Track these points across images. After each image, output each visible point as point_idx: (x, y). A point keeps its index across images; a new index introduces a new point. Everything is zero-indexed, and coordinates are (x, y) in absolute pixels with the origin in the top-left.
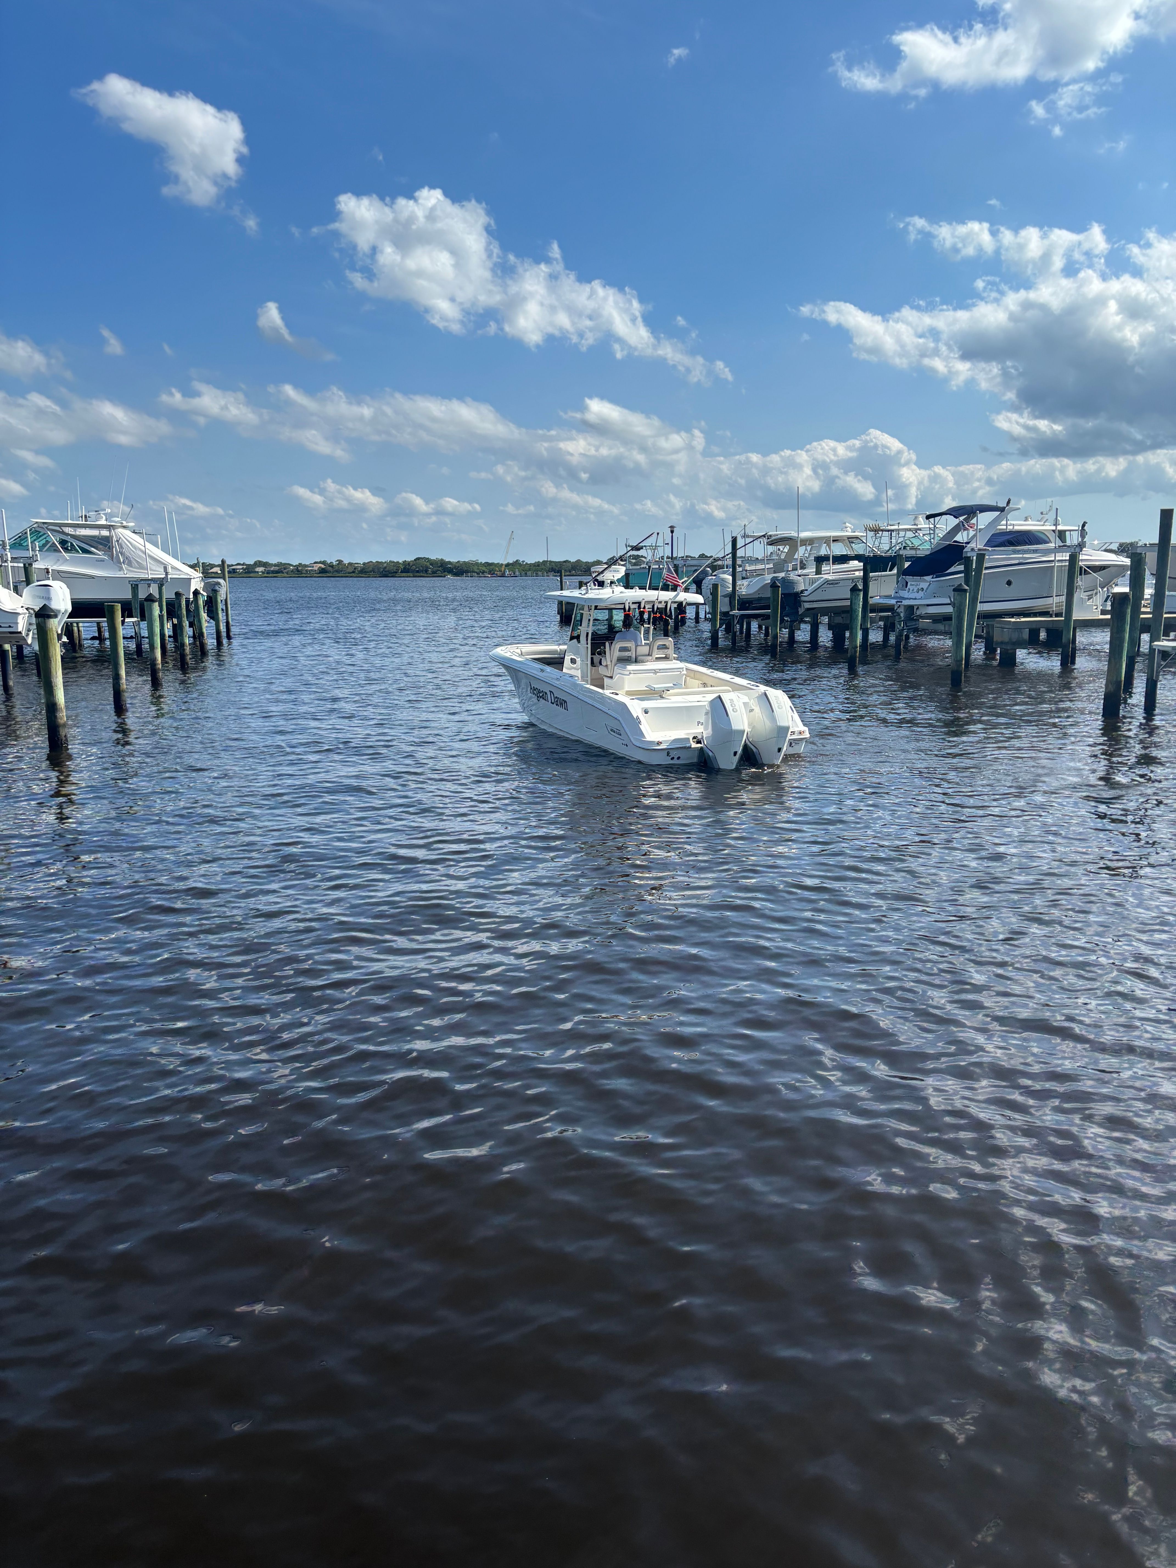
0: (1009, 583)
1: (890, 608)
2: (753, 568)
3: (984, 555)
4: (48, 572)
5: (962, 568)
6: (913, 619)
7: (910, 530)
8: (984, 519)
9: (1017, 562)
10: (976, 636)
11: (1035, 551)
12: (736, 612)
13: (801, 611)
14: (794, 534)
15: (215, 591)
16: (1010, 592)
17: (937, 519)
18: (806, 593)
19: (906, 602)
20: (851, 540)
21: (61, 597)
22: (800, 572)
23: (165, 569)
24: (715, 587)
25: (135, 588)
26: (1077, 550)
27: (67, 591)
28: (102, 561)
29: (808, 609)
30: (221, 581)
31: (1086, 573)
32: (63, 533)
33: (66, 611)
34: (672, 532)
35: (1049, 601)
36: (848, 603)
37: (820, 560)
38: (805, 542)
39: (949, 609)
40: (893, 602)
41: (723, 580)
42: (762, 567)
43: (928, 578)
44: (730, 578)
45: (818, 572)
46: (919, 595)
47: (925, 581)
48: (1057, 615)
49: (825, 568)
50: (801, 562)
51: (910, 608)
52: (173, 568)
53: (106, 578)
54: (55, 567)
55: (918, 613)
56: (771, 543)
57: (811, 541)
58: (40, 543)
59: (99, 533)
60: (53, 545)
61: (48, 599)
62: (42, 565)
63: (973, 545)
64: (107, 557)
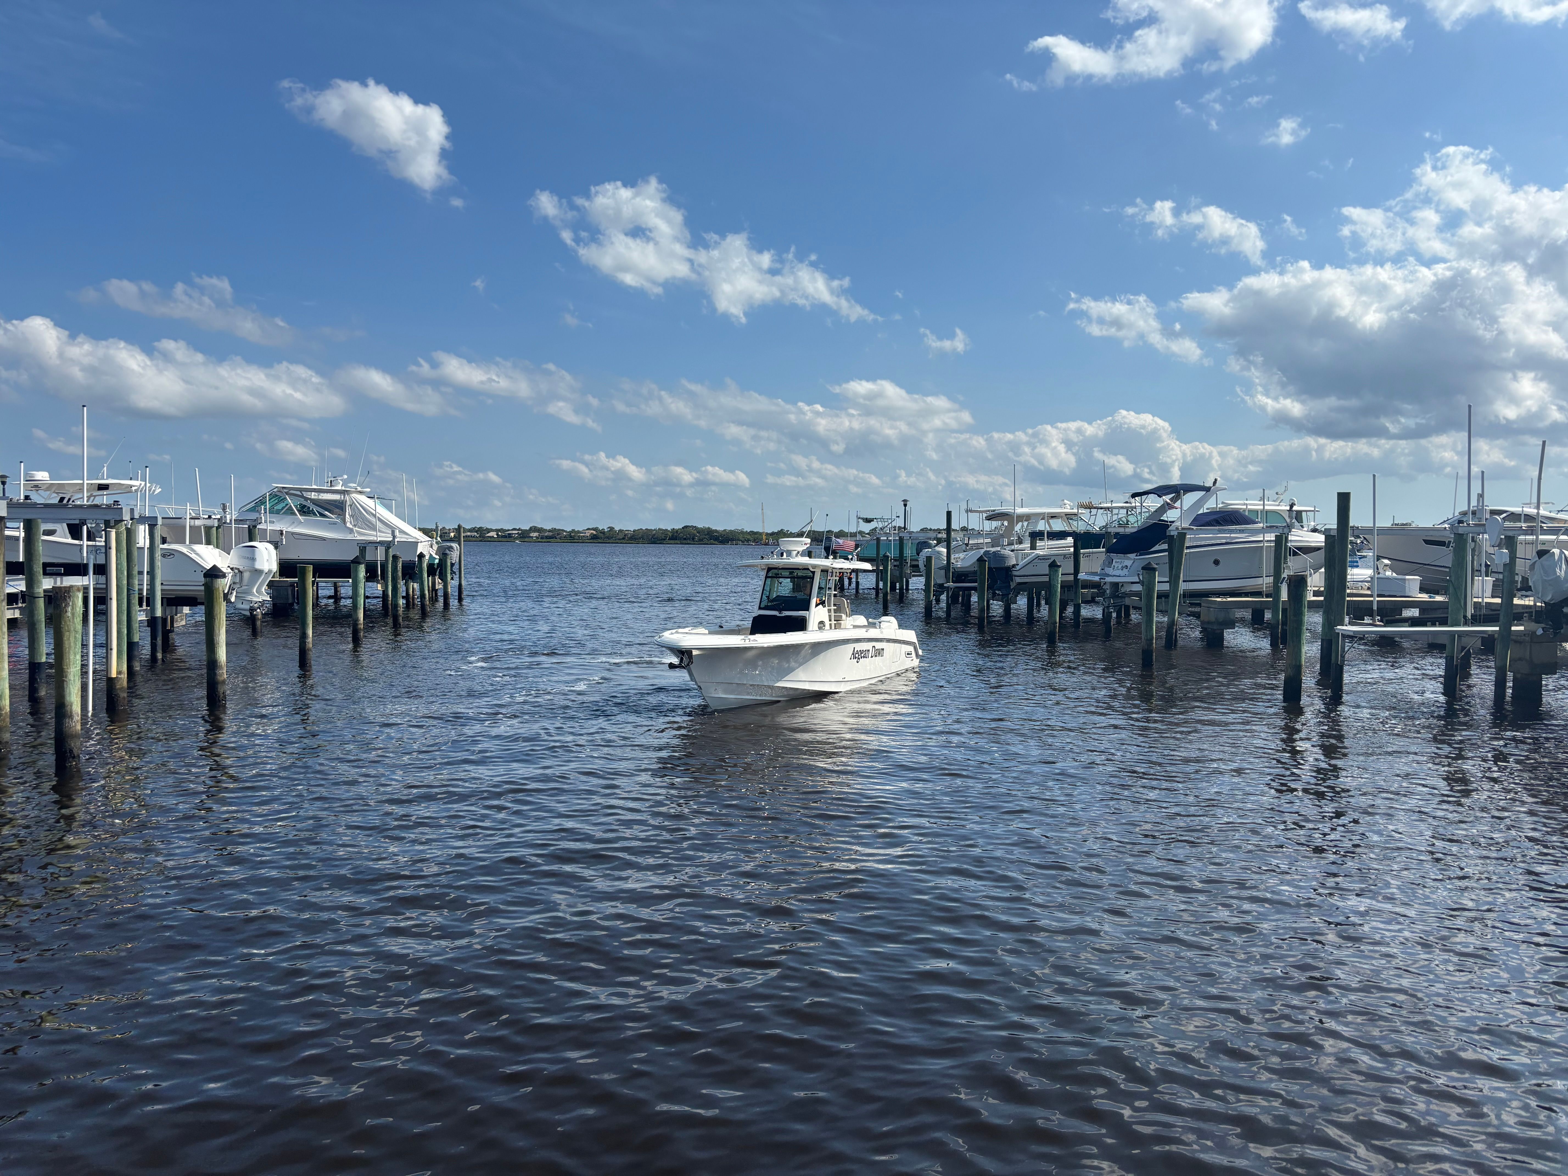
0: (1216, 562)
1: (1096, 585)
2: (975, 541)
3: (1185, 534)
4: (282, 534)
5: (1166, 546)
6: (1118, 596)
7: (1122, 508)
8: (1189, 500)
9: (1224, 541)
10: (1180, 614)
11: (1242, 531)
12: (951, 584)
13: (1013, 585)
14: (1010, 509)
15: (445, 555)
16: (1217, 571)
17: (1144, 497)
18: (1018, 568)
19: (1109, 579)
20: (1069, 517)
21: (266, 557)
22: (1016, 547)
23: (393, 533)
24: (929, 559)
25: (362, 550)
26: (1286, 531)
27: (275, 553)
28: (335, 524)
29: (1020, 584)
30: (455, 545)
31: (1295, 554)
32: (302, 496)
33: (270, 571)
34: (905, 505)
35: (1259, 581)
36: (1046, 579)
37: (1036, 536)
38: (1021, 518)
39: (1138, 588)
40: (1097, 578)
41: (939, 553)
42: (981, 541)
43: (1132, 556)
44: (945, 550)
45: (1033, 547)
46: (1122, 573)
47: (1129, 559)
48: (1267, 596)
49: (1039, 543)
50: (1019, 537)
51: (1115, 585)
52: (402, 532)
53: (336, 540)
54: (290, 529)
55: (1123, 590)
56: (989, 518)
57: (1027, 517)
58: (279, 507)
59: (336, 497)
60: (290, 508)
61: (253, 559)
62: (277, 527)
63: (1178, 524)
64: (339, 520)
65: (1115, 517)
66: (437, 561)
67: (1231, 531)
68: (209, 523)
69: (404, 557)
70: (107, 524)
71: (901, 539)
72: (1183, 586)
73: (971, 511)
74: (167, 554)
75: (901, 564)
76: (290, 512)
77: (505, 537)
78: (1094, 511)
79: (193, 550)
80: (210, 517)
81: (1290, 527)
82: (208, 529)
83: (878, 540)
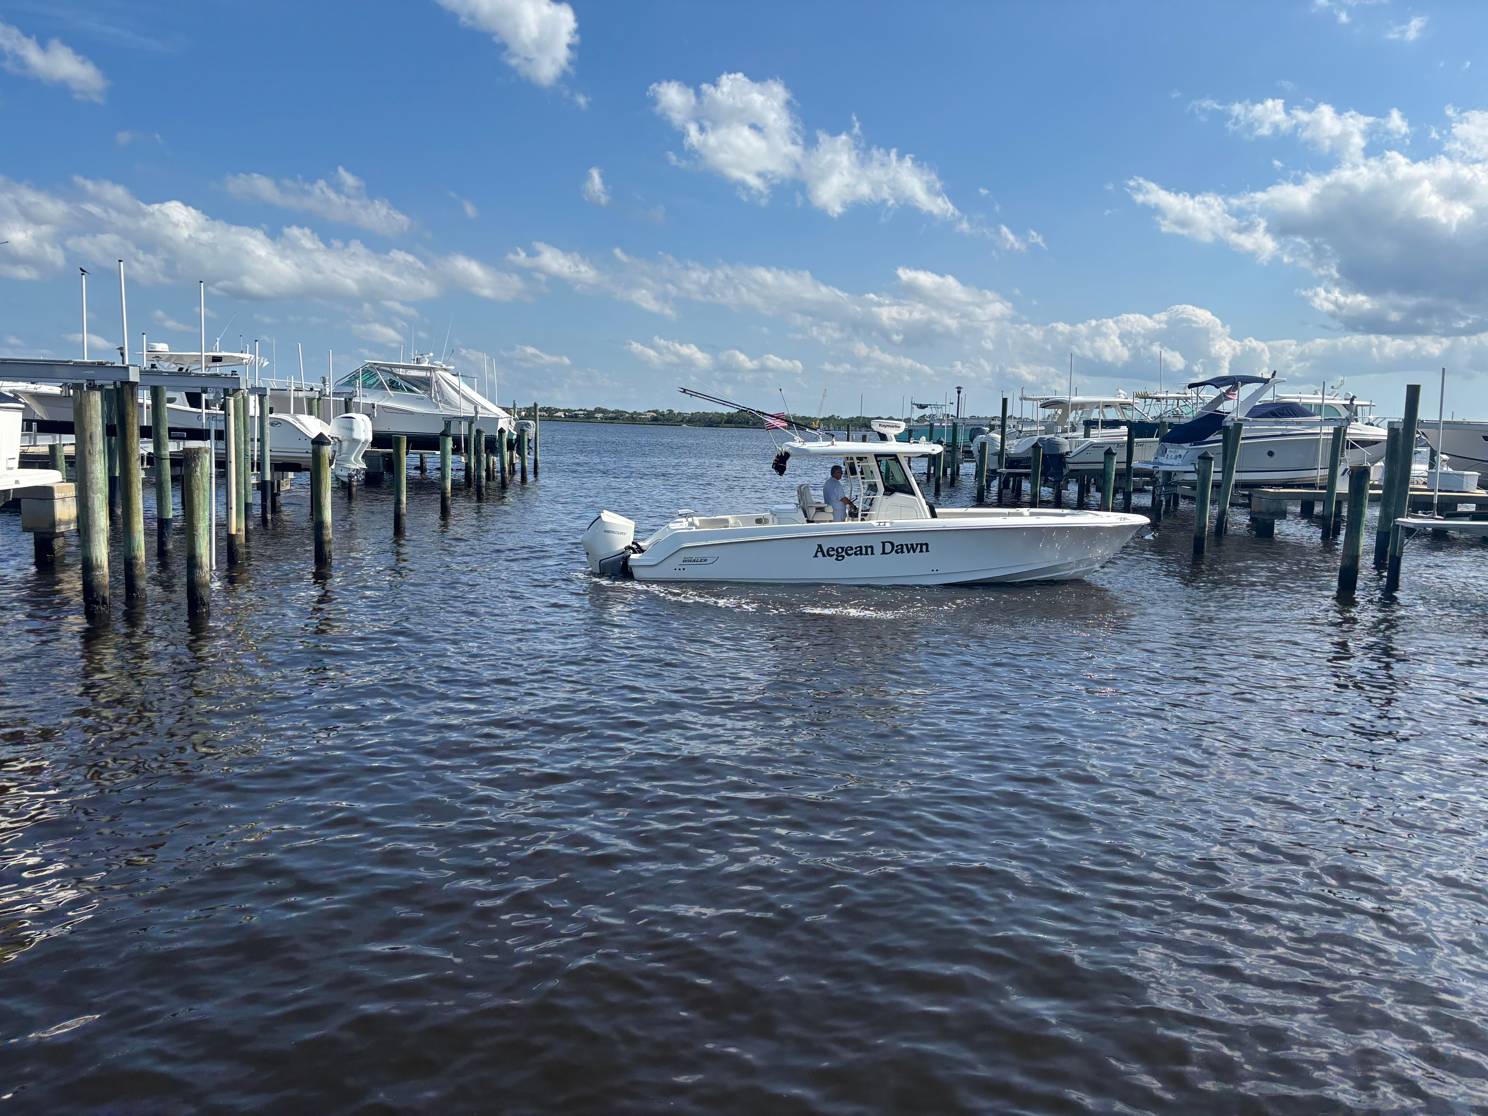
0: (1271, 454)
1: (1149, 474)
2: (1028, 429)
3: (1241, 425)
4: (375, 407)
5: (1220, 437)
6: (1170, 485)
7: (1178, 398)
8: (1246, 391)
9: (1279, 433)
10: (1232, 505)
11: (1299, 423)
12: (1003, 470)
13: (1065, 472)
14: (1066, 398)
15: (523, 431)
16: (1271, 463)
17: (1201, 388)
18: (1071, 455)
19: (1162, 468)
20: (1123, 406)
21: (362, 428)
22: (1070, 434)
23: (476, 408)
24: (983, 445)
25: (448, 424)
26: (1345, 423)
27: (369, 423)
28: (422, 399)
29: (1073, 471)
30: (531, 422)
31: (1353, 447)
32: (392, 373)
33: (366, 441)
34: (959, 392)
35: (1313, 473)
36: (1101, 466)
37: (1090, 424)
38: (1076, 406)
39: (1192, 477)
40: (1150, 467)
41: (993, 439)
42: (1034, 428)
43: (1187, 445)
44: (999, 437)
45: (1087, 435)
46: (1175, 462)
47: (1184, 448)
48: (1321, 488)
49: (1093, 432)
50: (1073, 425)
51: (1168, 474)
52: (483, 407)
53: (423, 414)
54: (381, 403)
55: (1175, 479)
56: (1044, 406)
57: (1082, 406)
58: (371, 382)
59: (422, 374)
60: (381, 384)
61: (351, 430)
62: (369, 401)
63: (1234, 415)
64: (426, 396)
65: (1169, 408)
66: (515, 437)
67: (1288, 423)
68: (311, 394)
69: (486, 432)
70: (226, 392)
71: (955, 426)
72: (1235, 477)
73: (1025, 399)
74: (275, 423)
75: (954, 449)
76: (381, 387)
78: (1149, 401)
79: (298, 420)
80: (312, 389)
81: (1348, 420)
82: (310, 400)
83: (932, 425)
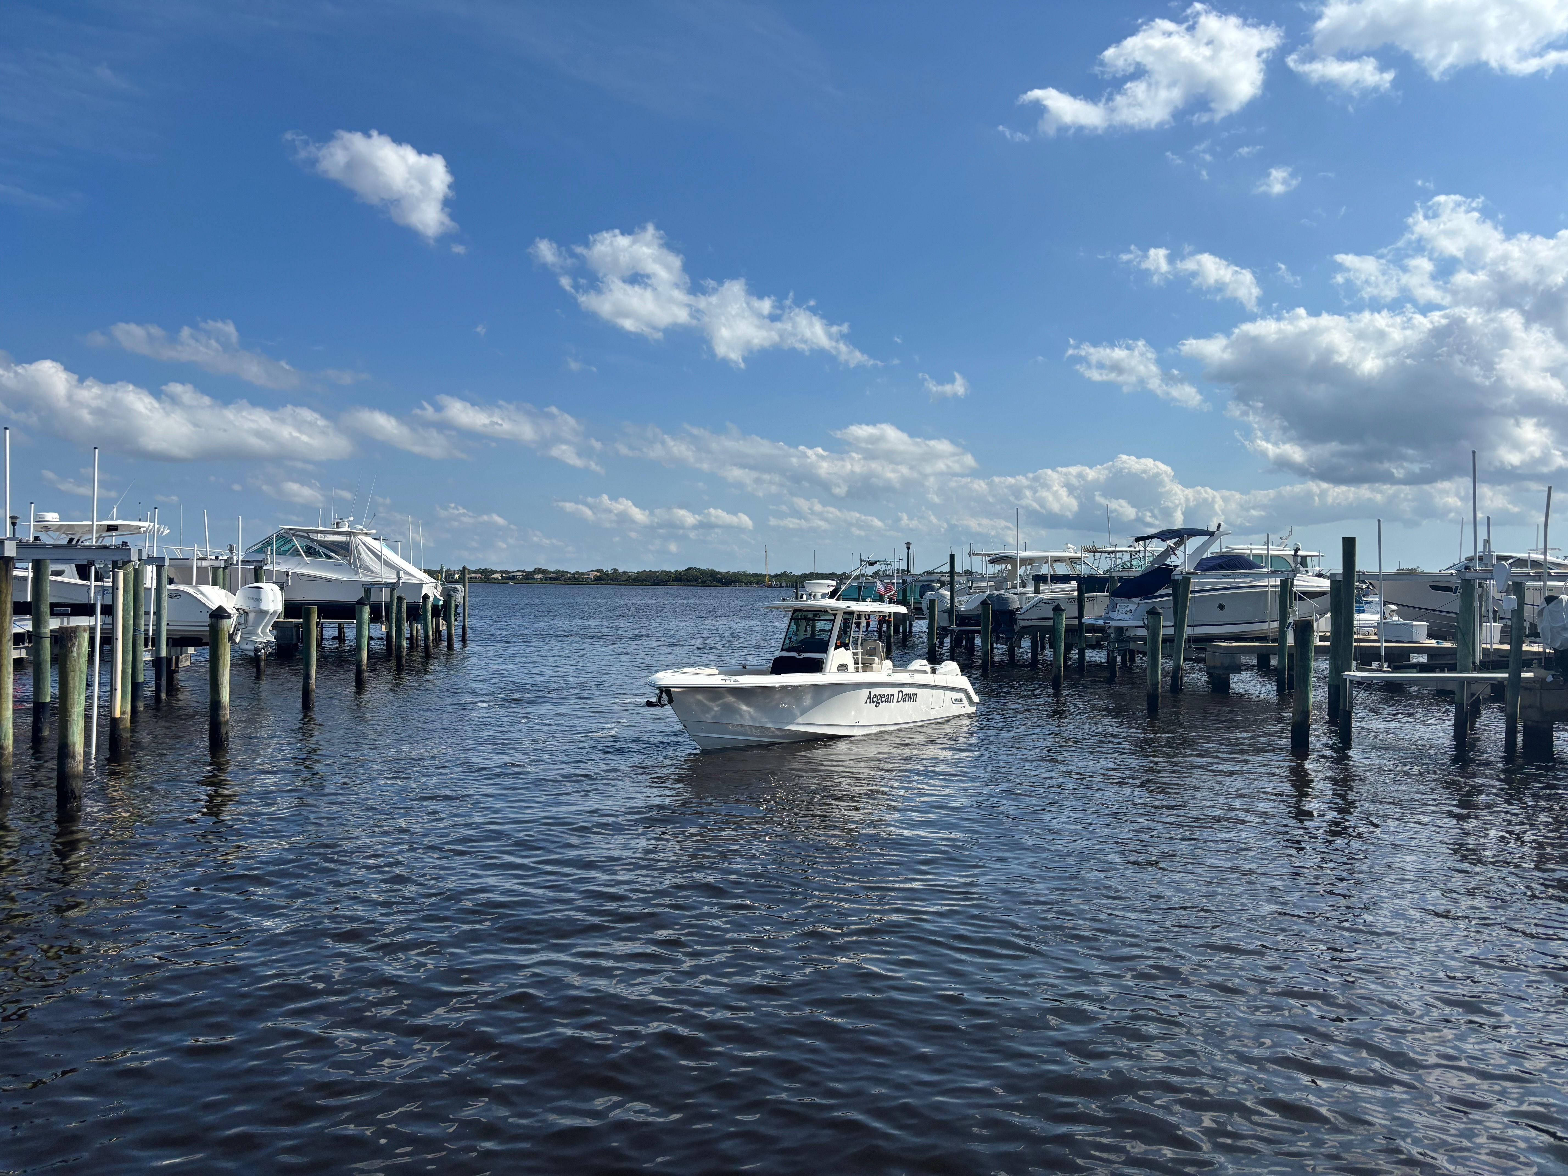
0: (1221, 607)
1: (1101, 629)
2: (979, 585)
3: (1189, 578)
4: (287, 575)
5: (1170, 591)
6: (1122, 641)
7: (1126, 552)
8: (1192, 544)
9: (1228, 586)
10: (1185, 660)
11: (1246, 576)
12: (954, 627)
13: (1017, 629)
14: (1013, 553)
15: (450, 596)
16: (1222, 616)
17: (1147, 542)
18: (1022, 611)
19: (1113, 624)
20: (1073, 560)
21: (271, 597)
22: (1020, 590)
23: (398, 574)
24: (932, 602)
25: (367, 591)
26: (1291, 575)
27: (280, 594)
28: (340, 565)
29: (1024, 627)
30: (459, 587)
31: (1300, 599)
32: (309, 538)
33: (275, 612)
34: (908, 548)
35: (1265, 626)
36: (1050, 623)
37: (1040, 579)
38: (1025, 561)
39: (1143, 632)
40: (1101, 622)
41: (942, 596)
42: (984, 584)
43: (1137, 600)
44: (948, 593)
45: (1037, 590)
46: (1126, 617)
47: (1134, 603)
48: (1273, 641)
49: (1043, 587)
50: (1022, 581)
51: (1120, 630)
52: (407, 573)
53: (341, 582)
54: (295, 571)
55: (1127, 634)
56: (992, 562)
57: (1031, 561)
58: (286, 548)
59: (342, 538)
60: (297, 550)
61: (259, 600)
62: (283, 568)
63: (1182, 568)
64: (344, 562)
65: (1119, 561)
66: (441, 603)
67: (1236, 576)
68: (216, 564)
69: (409, 599)
70: (115, 565)
71: (904, 582)
72: (1188, 631)
73: (974, 554)
74: (173, 595)
76: (296, 553)
77: (509, 578)
78: (1098, 555)
79: (199, 591)
80: (217, 558)
81: (1295, 572)
82: (215, 570)
